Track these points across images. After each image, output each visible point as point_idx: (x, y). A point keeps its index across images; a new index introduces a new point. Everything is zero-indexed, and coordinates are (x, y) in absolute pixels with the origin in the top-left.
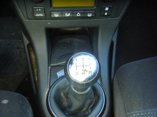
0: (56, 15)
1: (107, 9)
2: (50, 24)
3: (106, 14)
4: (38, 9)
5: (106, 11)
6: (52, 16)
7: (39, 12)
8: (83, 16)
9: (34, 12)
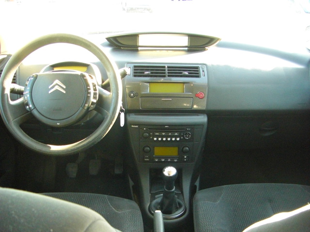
0: (157, 160)
1: (185, 157)
3: (185, 160)
4: (147, 156)
5: (185, 158)
6: (154, 160)
7: (147, 158)
8: (172, 161)
9: (144, 158)
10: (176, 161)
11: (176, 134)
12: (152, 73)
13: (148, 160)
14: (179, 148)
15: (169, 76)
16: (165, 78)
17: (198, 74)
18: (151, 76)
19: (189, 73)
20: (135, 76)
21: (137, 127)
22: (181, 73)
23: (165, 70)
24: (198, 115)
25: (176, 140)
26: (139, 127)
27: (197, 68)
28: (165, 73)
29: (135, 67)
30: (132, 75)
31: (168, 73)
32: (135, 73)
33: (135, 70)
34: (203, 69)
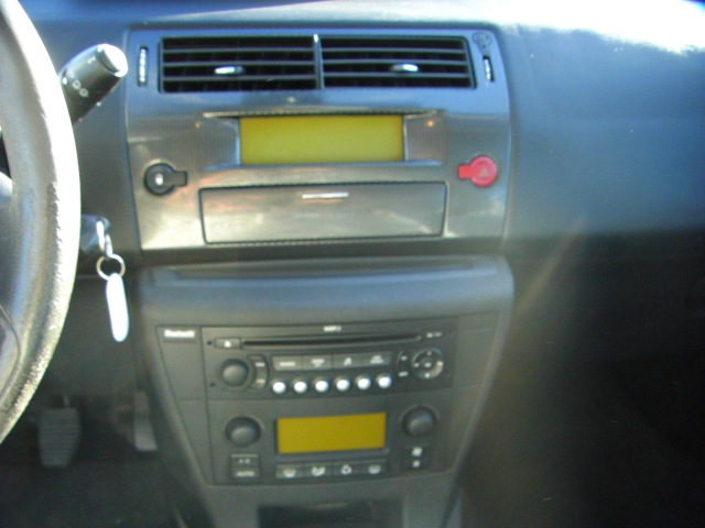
0: (290, 474)
1: (417, 452)
2: (273, 496)
3: (416, 464)
4: (244, 458)
5: (416, 458)
6: (279, 476)
7: (245, 467)
8: (357, 472)
9: (231, 466)
10: (374, 470)
11: (377, 360)
12: (249, 70)
13: (250, 474)
14: (388, 417)
15: (330, 83)
16: (314, 93)
17: (462, 69)
18: (247, 86)
19: (422, 68)
20: (170, 88)
21: (190, 334)
22: (385, 68)
23: (310, 56)
24: (470, 266)
25: (374, 385)
26: (199, 335)
27: (457, 43)
28: (310, 70)
29: (168, 43)
30: (154, 82)
31: (327, 68)
32: (168, 72)
33: (168, 58)
34: (482, 47)
